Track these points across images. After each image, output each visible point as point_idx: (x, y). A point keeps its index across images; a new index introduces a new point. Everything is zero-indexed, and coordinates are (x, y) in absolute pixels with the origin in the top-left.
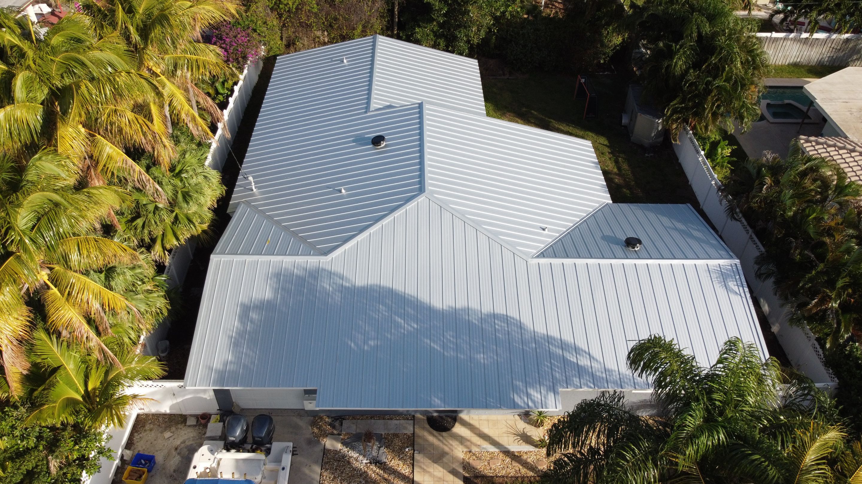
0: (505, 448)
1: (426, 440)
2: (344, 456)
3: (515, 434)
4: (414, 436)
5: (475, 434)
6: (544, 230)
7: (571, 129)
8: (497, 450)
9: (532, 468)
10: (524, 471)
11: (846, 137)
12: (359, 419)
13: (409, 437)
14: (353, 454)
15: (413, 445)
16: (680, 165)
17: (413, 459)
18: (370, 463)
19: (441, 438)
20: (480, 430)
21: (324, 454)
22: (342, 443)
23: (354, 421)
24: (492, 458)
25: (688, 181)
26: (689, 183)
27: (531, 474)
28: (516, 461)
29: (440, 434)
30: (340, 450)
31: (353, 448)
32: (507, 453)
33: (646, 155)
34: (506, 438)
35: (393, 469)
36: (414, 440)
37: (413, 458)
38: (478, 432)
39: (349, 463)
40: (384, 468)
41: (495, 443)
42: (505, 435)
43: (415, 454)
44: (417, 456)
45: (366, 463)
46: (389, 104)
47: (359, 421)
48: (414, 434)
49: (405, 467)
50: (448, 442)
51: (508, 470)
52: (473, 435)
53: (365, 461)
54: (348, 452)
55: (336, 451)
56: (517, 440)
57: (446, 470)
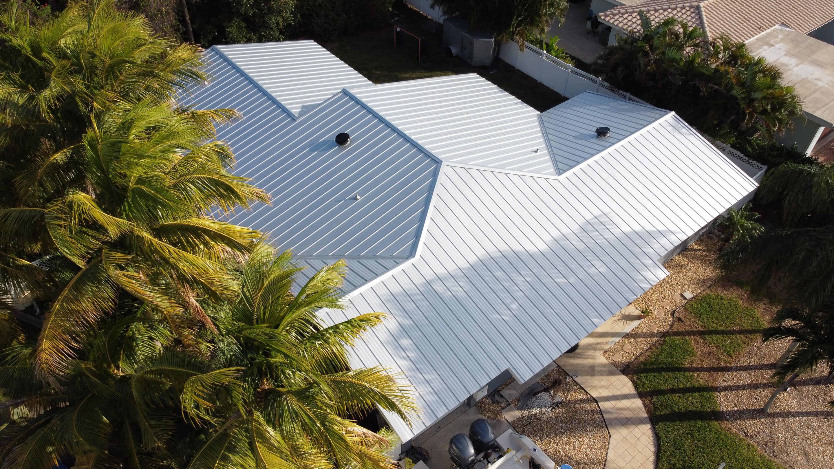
0: (623, 333)
1: (572, 365)
2: (530, 418)
3: (619, 320)
4: (560, 367)
5: (596, 337)
6: (536, 152)
7: (418, 74)
8: (620, 339)
9: (652, 335)
10: (649, 340)
11: (623, 5)
12: (510, 383)
13: (558, 371)
14: (535, 411)
15: (566, 374)
16: (519, 71)
17: (578, 384)
18: (554, 408)
19: (578, 356)
20: (596, 333)
21: (514, 428)
22: (518, 409)
23: (509, 387)
24: (622, 346)
25: (536, 81)
26: (539, 82)
27: (655, 339)
28: (637, 337)
29: (575, 354)
30: (522, 415)
31: (530, 407)
32: (627, 336)
33: (491, 72)
34: (617, 326)
35: (572, 401)
36: (564, 370)
37: (576, 383)
38: (597, 335)
39: (539, 419)
40: (566, 405)
41: (614, 335)
42: (614, 324)
43: (575, 380)
44: (578, 379)
45: (551, 411)
46: (301, 105)
47: (512, 384)
48: (558, 366)
49: (577, 394)
50: (586, 355)
51: (640, 346)
52: (596, 339)
53: (549, 410)
54: (529, 412)
55: (519, 418)
56: (625, 323)
57: (605, 375)
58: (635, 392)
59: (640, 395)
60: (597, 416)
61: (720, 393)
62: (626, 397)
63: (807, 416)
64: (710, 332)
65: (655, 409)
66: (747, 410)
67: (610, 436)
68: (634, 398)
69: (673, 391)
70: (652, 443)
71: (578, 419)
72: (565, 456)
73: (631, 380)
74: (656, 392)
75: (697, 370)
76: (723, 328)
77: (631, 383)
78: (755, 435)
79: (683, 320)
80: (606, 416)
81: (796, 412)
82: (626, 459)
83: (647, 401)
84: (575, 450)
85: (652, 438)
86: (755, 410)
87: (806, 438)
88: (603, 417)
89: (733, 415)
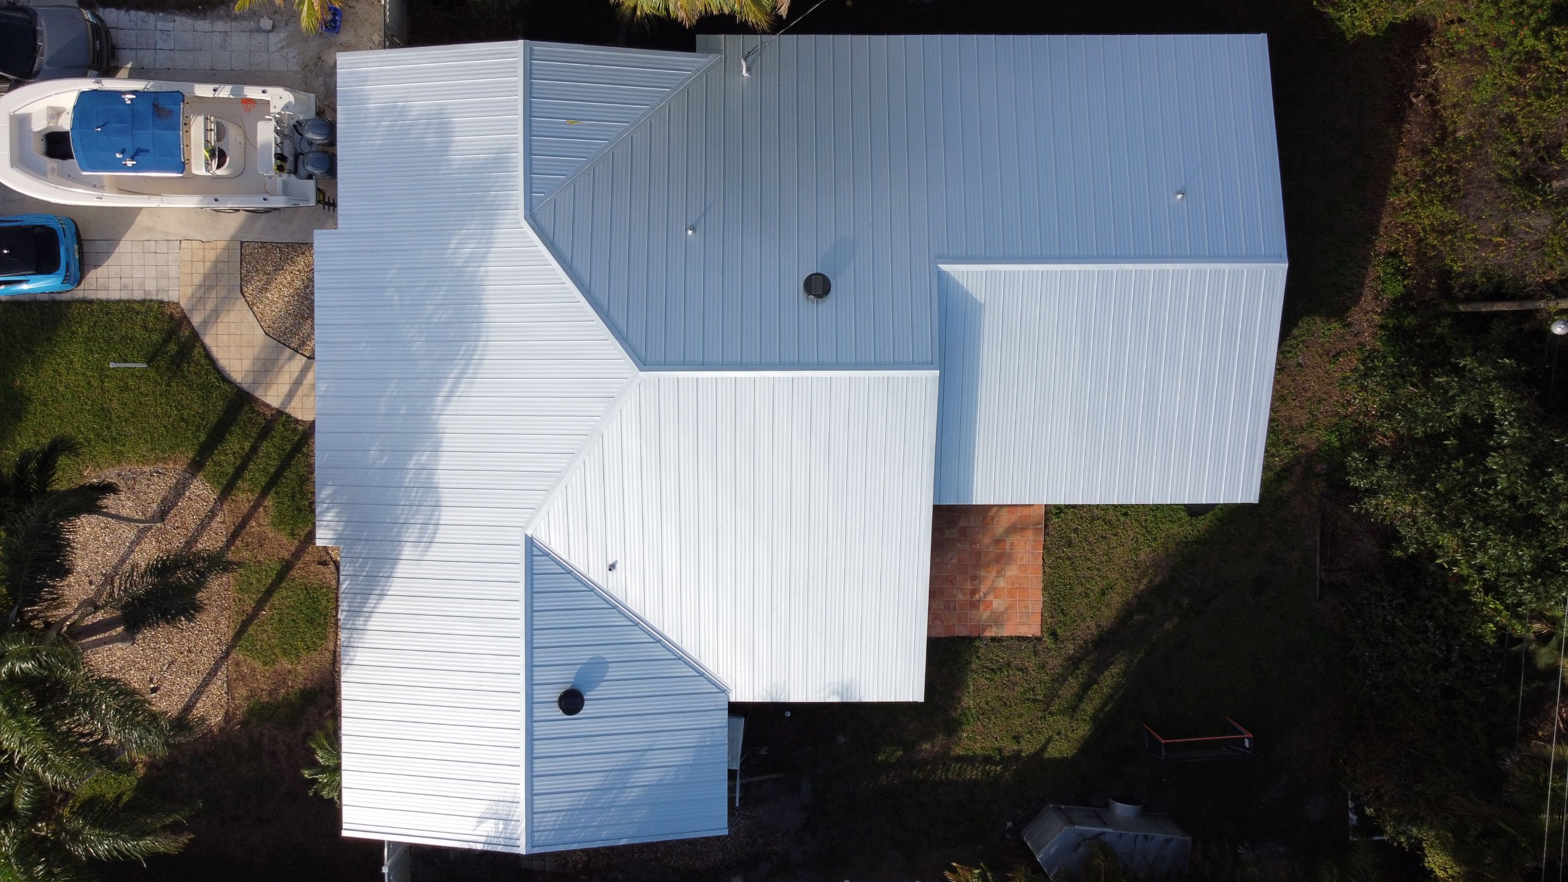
58: (287, 411)
59: (280, 412)
60: (295, 342)
61: (215, 499)
62: (290, 395)
63: (122, 556)
64: (281, 577)
65: (253, 411)
66: (176, 504)
67: (266, 334)
68: (282, 403)
69: (254, 449)
70: (227, 369)
71: (307, 319)
72: (283, 267)
73: (301, 420)
74: (265, 432)
75: (255, 508)
76: (276, 599)
77: (300, 419)
78: (150, 480)
79: (320, 566)
80: (288, 352)
81: (133, 551)
82: (233, 324)
83: (268, 413)
84: (281, 283)
85: (232, 374)
86: (168, 512)
87: (108, 528)
88: (289, 347)
89: (184, 484)
